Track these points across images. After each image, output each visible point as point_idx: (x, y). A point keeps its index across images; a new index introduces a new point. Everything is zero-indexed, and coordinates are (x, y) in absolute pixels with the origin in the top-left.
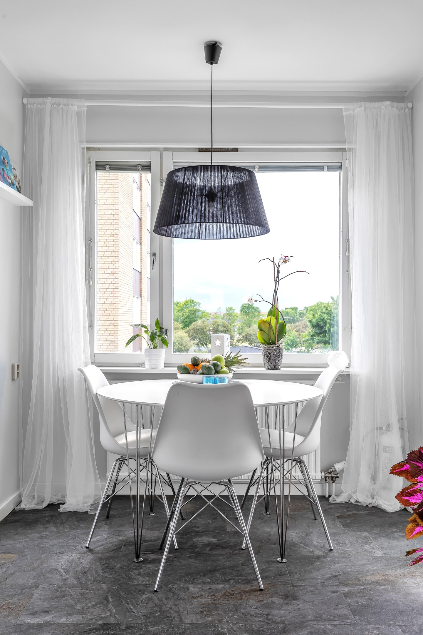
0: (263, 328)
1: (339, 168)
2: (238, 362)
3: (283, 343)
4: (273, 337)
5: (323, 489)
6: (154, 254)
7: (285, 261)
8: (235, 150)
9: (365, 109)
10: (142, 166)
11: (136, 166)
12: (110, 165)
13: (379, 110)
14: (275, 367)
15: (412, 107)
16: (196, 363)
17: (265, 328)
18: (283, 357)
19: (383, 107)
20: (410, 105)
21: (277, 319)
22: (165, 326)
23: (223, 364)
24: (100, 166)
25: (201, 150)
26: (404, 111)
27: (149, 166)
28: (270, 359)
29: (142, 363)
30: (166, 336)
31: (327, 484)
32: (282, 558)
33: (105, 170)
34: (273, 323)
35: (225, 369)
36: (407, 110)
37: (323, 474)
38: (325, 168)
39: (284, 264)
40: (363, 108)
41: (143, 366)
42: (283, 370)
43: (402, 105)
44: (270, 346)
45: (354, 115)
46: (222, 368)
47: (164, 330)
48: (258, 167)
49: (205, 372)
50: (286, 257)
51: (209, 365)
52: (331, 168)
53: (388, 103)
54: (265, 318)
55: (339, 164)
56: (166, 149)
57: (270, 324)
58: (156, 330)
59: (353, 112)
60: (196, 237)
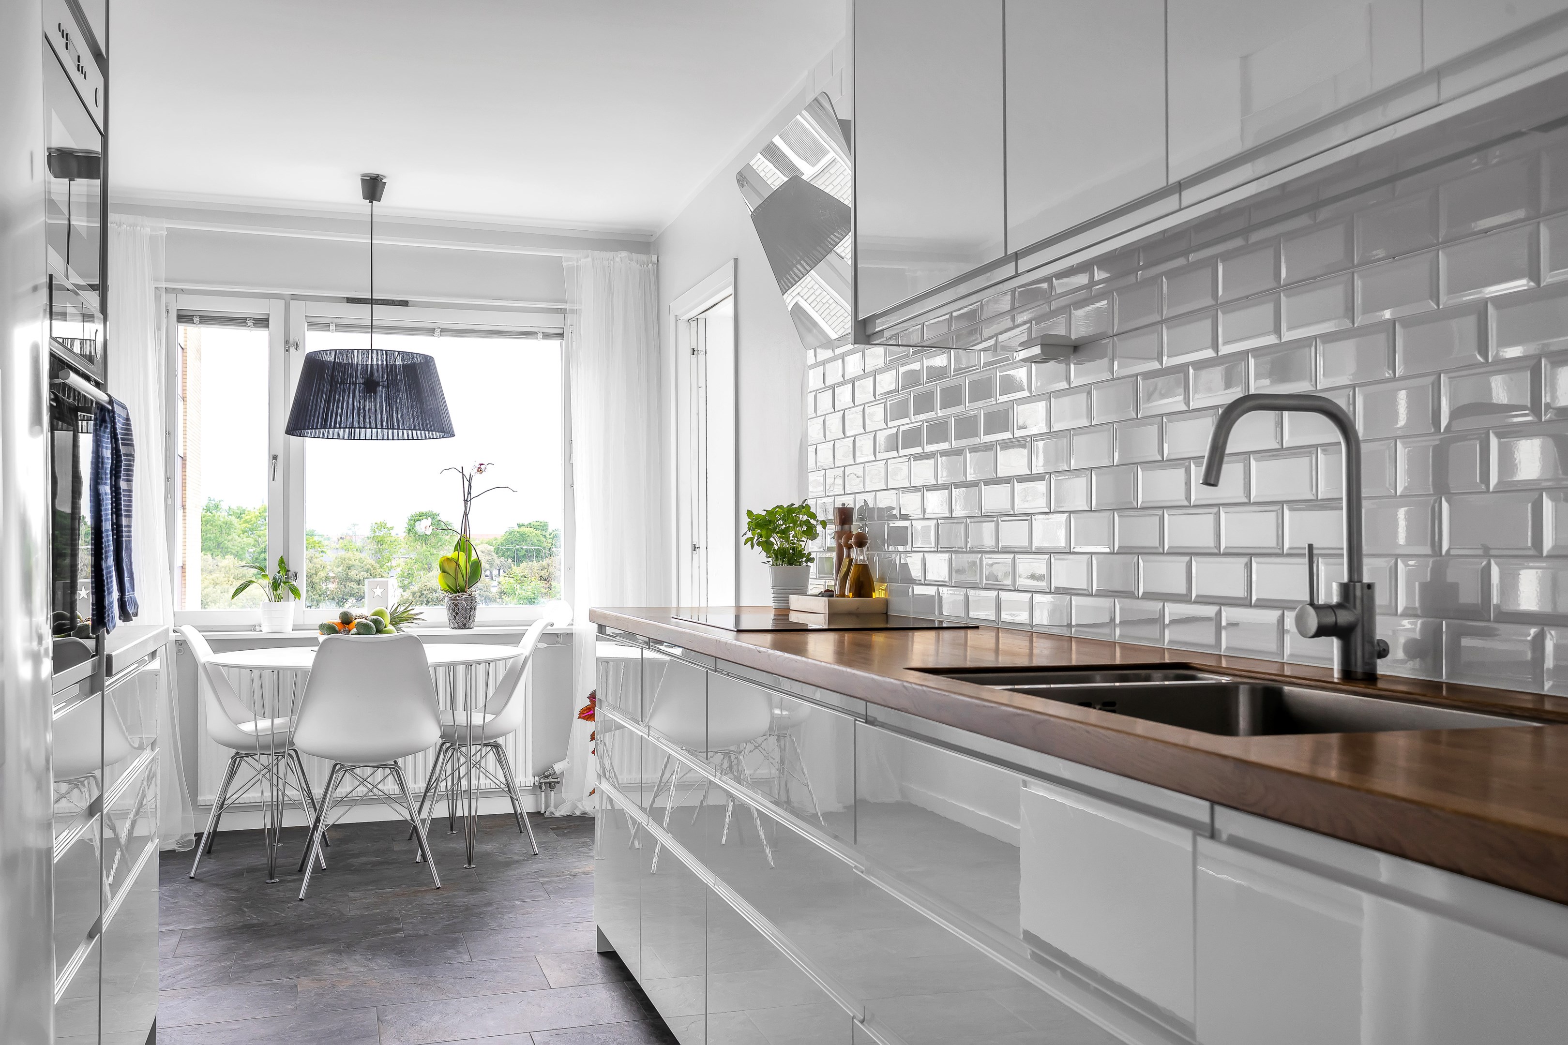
0: (447, 568)
1: (561, 336)
2: (410, 619)
3: (477, 590)
4: (461, 582)
5: (537, 802)
6: (275, 458)
7: (480, 470)
8: (405, 303)
9: (593, 260)
10: (254, 319)
11: (245, 319)
12: (200, 316)
13: (612, 262)
14: (465, 625)
15: (658, 262)
16: (346, 620)
17: (450, 568)
18: (477, 610)
19: (618, 259)
20: (655, 258)
21: (468, 556)
22: (293, 568)
23: (386, 620)
24: (184, 317)
25: (350, 300)
26: (647, 266)
27: (267, 320)
28: (457, 614)
29: (255, 626)
30: (294, 583)
31: (543, 793)
32: (469, 864)
33: (193, 323)
34: (462, 562)
35: (390, 627)
36: (650, 265)
37: (537, 778)
38: (540, 335)
39: (478, 475)
40: (589, 259)
41: (258, 628)
42: (475, 631)
43: (644, 257)
44: (458, 594)
45: (577, 266)
46: (385, 627)
47: (290, 574)
48: (439, 330)
49: (362, 631)
50: (481, 464)
51: (365, 621)
52: (546, 335)
53: (624, 254)
54: (451, 554)
55: (560, 331)
56: (295, 297)
57: (457, 562)
58: (279, 572)
59: (577, 262)
60: (346, 437)
